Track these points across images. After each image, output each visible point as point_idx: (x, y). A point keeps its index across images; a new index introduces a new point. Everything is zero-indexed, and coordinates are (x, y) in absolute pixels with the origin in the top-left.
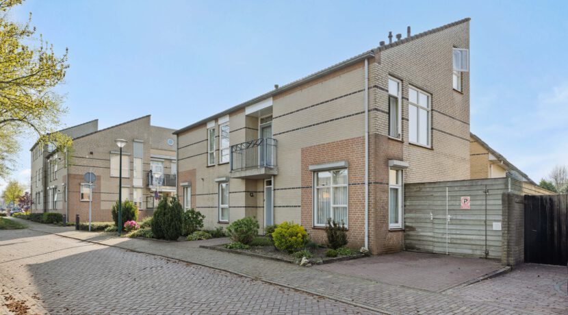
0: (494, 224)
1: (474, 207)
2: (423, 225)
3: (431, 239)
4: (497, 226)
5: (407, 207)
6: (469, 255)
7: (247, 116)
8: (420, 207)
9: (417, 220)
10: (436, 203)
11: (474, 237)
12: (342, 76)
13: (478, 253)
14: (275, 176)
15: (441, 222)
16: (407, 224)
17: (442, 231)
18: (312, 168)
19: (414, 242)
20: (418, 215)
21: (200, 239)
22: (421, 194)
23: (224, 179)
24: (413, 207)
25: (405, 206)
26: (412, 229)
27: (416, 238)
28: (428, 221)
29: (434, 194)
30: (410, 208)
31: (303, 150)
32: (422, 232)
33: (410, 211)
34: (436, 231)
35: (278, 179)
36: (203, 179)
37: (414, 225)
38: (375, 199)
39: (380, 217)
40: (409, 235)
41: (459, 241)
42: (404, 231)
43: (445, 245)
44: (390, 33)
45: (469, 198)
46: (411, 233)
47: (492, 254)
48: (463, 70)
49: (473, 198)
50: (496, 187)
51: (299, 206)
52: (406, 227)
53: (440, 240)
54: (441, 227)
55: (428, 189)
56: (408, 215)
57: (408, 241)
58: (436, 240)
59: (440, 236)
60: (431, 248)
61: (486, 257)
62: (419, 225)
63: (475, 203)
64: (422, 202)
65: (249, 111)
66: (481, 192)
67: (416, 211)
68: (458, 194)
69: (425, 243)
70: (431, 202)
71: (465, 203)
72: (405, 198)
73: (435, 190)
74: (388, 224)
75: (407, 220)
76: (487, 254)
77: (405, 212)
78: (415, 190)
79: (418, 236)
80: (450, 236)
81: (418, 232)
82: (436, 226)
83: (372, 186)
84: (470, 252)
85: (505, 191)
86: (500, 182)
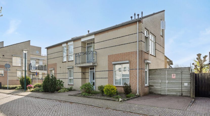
0: (185, 83)
1: (177, 78)
2: (157, 84)
3: (160, 89)
4: (186, 84)
5: (150, 78)
6: (175, 95)
7: (82, 42)
8: (155, 78)
9: (154, 83)
10: (162, 76)
11: (177, 89)
12: (126, 27)
13: (179, 94)
14: (96, 66)
15: (164, 83)
16: (150, 84)
17: (164, 87)
18: (113, 63)
19: (152, 91)
20: (155, 81)
21: (64, 92)
22: (156, 73)
23: (71, 67)
24: (153, 78)
25: (149, 77)
26: (152, 86)
27: (154, 89)
28: (159, 83)
29: (161, 73)
30: (152, 78)
31: (109, 56)
32: (156, 87)
33: (151, 79)
34: (162, 87)
35: (97, 67)
36: (60, 67)
37: (153, 85)
38: (141, 75)
39: (142, 82)
40: (151, 88)
41: (171, 90)
42: (149, 87)
43: (165, 92)
44: (135, 13)
45: (175, 74)
46: (152, 87)
47: (184, 94)
48: (163, 29)
49: (177, 74)
50: (185, 70)
51: (107, 78)
52: (150, 85)
53: (163, 90)
54: (164, 85)
55: (159, 71)
56: (150, 81)
57: (150, 91)
58: (162, 90)
59: (164, 88)
60: (160, 93)
61: (182, 95)
62: (155, 84)
63: (177, 76)
64: (157, 76)
65: (83, 40)
66: (180, 72)
67: (154, 79)
68: (170, 73)
69: (157, 91)
70: (160, 76)
71: (174, 76)
72: (149, 75)
73: (162, 71)
74: (145, 84)
75: (150, 83)
76: (182, 94)
77: (149, 80)
78: (153, 71)
79: (154, 88)
80: (167, 88)
81: (155, 87)
82: (162, 85)
83: (140, 70)
84: (175, 94)
85: (189, 72)
86: (187, 69)
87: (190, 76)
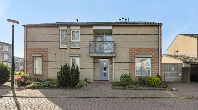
0: (179, 74)
1: (175, 70)
3: (164, 78)
4: (180, 75)
6: (174, 82)
10: (165, 69)
11: (175, 77)
13: (176, 81)
15: (166, 74)
17: (167, 76)
28: (164, 74)
29: (165, 67)
31: (130, 49)
34: (165, 76)
36: (56, 54)
41: (171, 79)
43: (168, 80)
45: (174, 68)
49: (175, 68)
50: (180, 66)
51: (128, 69)
53: (166, 78)
54: (167, 75)
59: (166, 77)
61: (178, 82)
63: (175, 69)
66: (176, 67)
68: (171, 67)
71: (173, 69)
73: (165, 65)
76: (178, 81)
80: (169, 77)
84: (174, 81)
85: (181, 67)
86: (181, 64)
87: (182, 69)
